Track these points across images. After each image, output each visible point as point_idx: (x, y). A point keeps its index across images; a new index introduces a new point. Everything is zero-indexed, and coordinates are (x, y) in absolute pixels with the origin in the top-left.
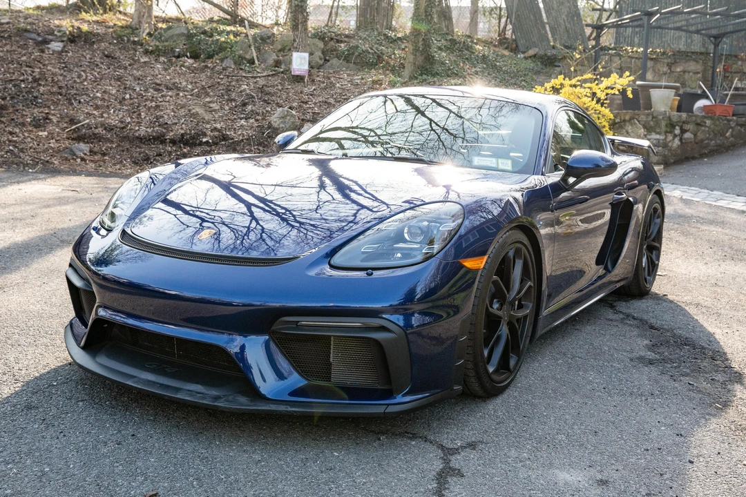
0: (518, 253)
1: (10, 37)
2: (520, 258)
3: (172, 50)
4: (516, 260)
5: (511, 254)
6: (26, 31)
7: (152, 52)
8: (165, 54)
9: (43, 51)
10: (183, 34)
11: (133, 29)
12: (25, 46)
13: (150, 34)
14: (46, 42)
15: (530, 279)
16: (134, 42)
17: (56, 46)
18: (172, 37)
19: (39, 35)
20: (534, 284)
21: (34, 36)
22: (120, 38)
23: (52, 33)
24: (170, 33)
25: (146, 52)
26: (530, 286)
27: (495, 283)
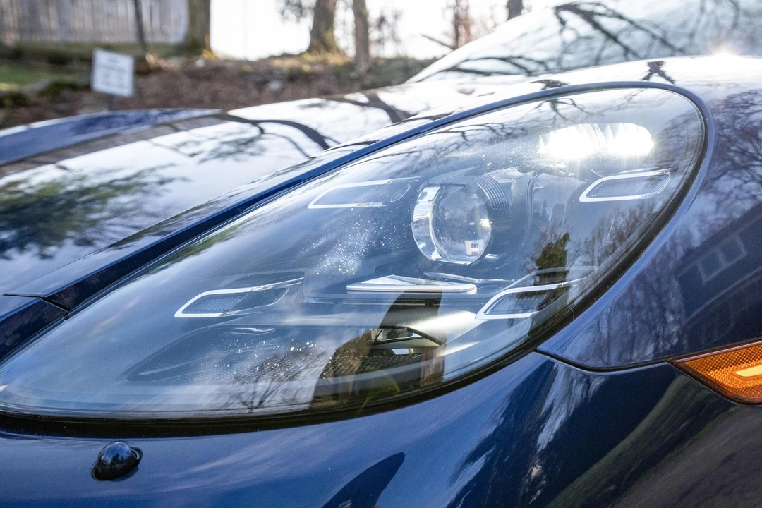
1: (232, 80)
6: (248, 73)
9: (261, 90)
12: (244, 87)
14: (265, 82)
16: (353, 79)
17: (275, 85)
18: (389, 71)
19: (259, 75)
21: (255, 78)
23: (271, 73)
24: (387, 68)
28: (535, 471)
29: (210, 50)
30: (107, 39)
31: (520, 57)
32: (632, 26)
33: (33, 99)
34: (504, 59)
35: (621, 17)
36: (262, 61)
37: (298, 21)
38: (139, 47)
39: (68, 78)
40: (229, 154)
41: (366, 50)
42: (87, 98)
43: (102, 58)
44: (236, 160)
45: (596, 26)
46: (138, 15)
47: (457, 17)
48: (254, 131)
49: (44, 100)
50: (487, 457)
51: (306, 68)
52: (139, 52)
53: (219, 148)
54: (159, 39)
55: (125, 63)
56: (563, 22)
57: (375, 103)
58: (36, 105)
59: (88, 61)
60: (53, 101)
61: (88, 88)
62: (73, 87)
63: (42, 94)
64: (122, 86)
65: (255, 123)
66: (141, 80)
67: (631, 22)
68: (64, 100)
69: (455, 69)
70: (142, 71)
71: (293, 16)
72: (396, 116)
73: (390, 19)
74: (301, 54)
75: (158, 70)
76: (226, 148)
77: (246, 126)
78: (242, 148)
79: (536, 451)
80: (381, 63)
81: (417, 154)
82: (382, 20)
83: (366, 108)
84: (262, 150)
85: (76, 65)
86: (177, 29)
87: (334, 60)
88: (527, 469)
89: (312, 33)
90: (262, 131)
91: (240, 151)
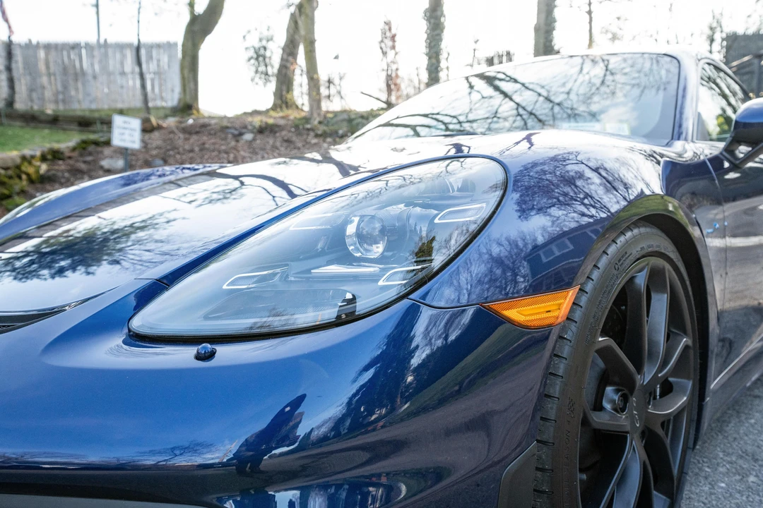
0: (656, 278)
1: (215, 134)
2: (661, 289)
3: (336, 132)
4: (653, 295)
5: (641, 280)
6: (227, 127)
7: (321, 136)
8: (330, 135)
9: (237, 141)
10: (344, 120)
11: (307, 120)
12: (225, 139)
13: (320, 123)
14: (241, 134)
15: (685, 333)
16: (308, 130)
17: (248, 137)
18: (336, 123)
19: (236, 129)
20: (694, 341)
21: (233, 131)
22: (297, 127)
23: (245, 127)
24: (335, 120)
25: (317, 136)
26: (686, 348)
27: (604, 352)
28: (410, 379)
29: (198, 110)
30: (120, 106)
31: (438, 114)
32: (523, 88)
33: (67, 154)
34: (426, 116)
35: (516, 81)
36: (237, 117)
37: (265, 85)
38: (144, 112)
39: (92, 137)
40: (219, 199)
41: (319, 107)
42: (107, 151)
43: (118, 120)
44: (223, 203)
45: (497, 88)
46: (143, 86)
47: (389, 77)
48: (236, 184)
49: (75, 154)
50: (376, 368)
51: (271, 121)
52: (144, 115)
53: (211, 197)
54: (159, 103)
55: (136, 124)
56: (471, 87)
57: (327, 159)
58: (70, 158)
59: (108, 123)
60: (81, 155)
61: (108, 143)
62: (96, 143)
63: (74, 149)
64: (134, 142)
65: (236, 178)
66: (147, 136)
67: (523, 85)
68: (90, 154)
69: (388, 124)
70: (147, 129)
71: (261, 82)
72: (344, 169)
73: (336, 81)
74: (268, 111)
75: (159, 127)
76: (215, 196)
77: (230, 180)
78: (228, 195)
79: (410, 368)
80: (330, 115)
81: (356, 195)
82: (330, 82)
83: (320, 164)
84: (242, 196)
85: (99, 126)
86: (172, 96)
87: (293, 115)
88: (403, 379)
89: (275, 94)
90: (242, 183)
91: (225, 198)
